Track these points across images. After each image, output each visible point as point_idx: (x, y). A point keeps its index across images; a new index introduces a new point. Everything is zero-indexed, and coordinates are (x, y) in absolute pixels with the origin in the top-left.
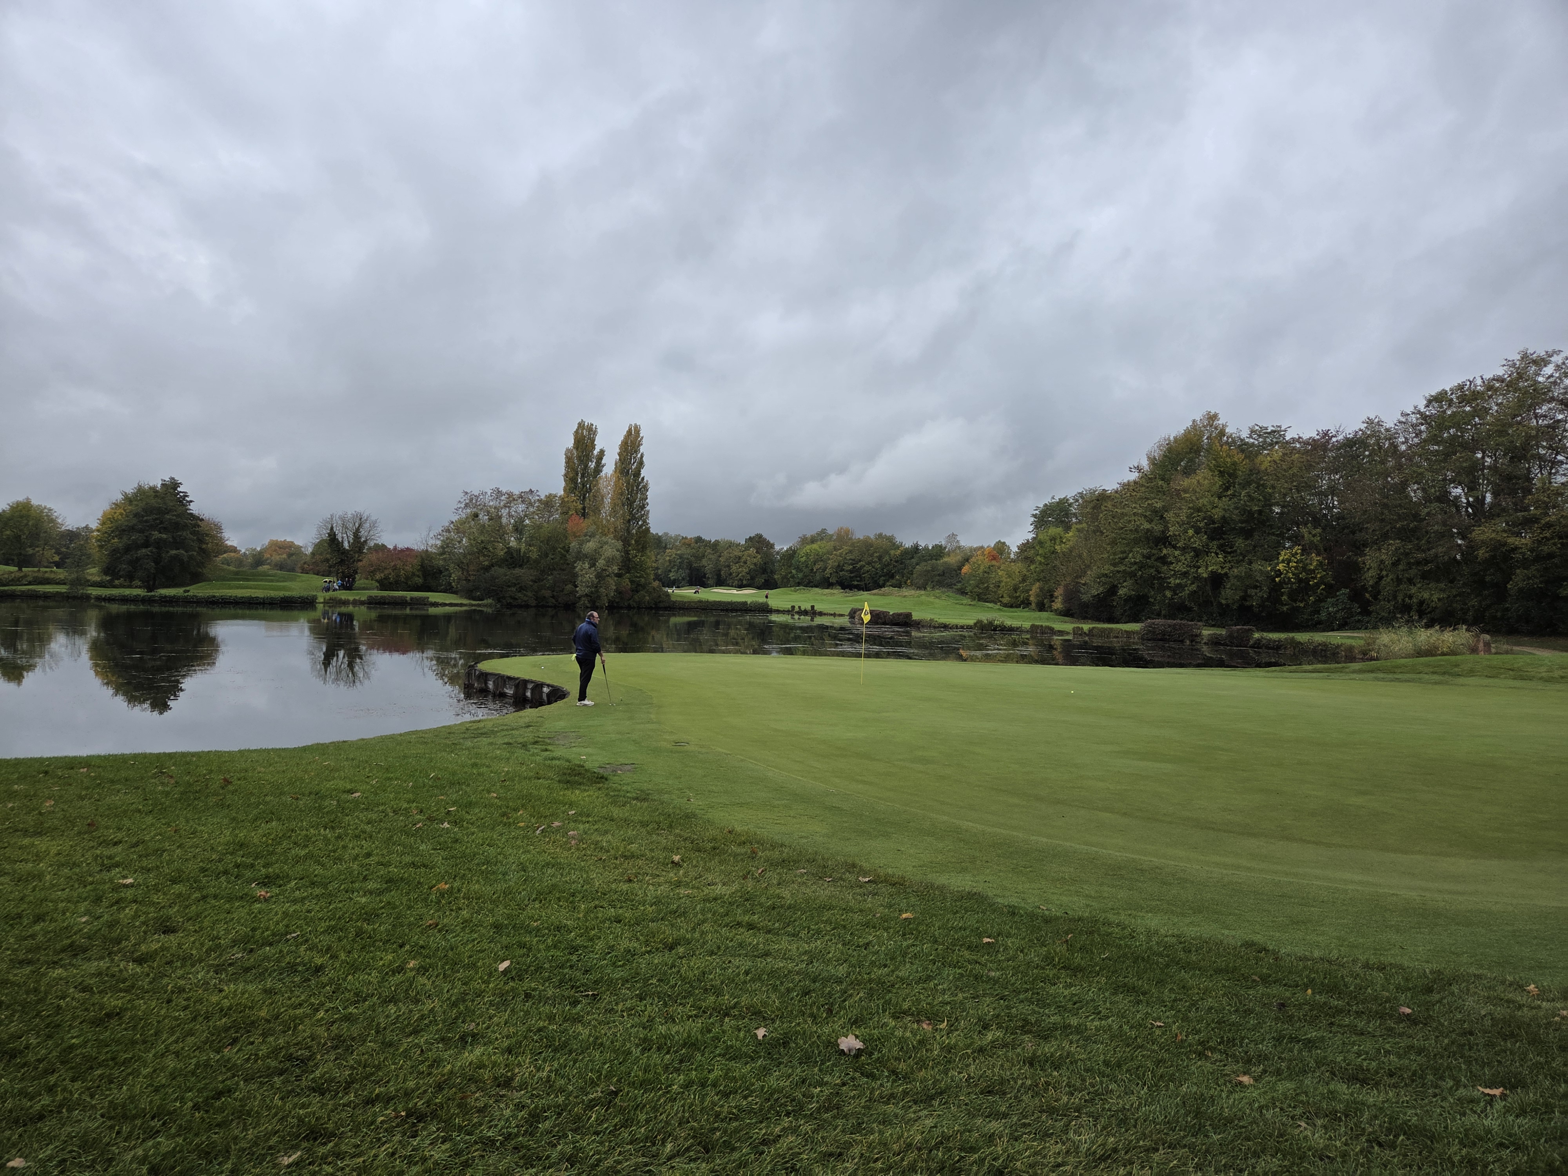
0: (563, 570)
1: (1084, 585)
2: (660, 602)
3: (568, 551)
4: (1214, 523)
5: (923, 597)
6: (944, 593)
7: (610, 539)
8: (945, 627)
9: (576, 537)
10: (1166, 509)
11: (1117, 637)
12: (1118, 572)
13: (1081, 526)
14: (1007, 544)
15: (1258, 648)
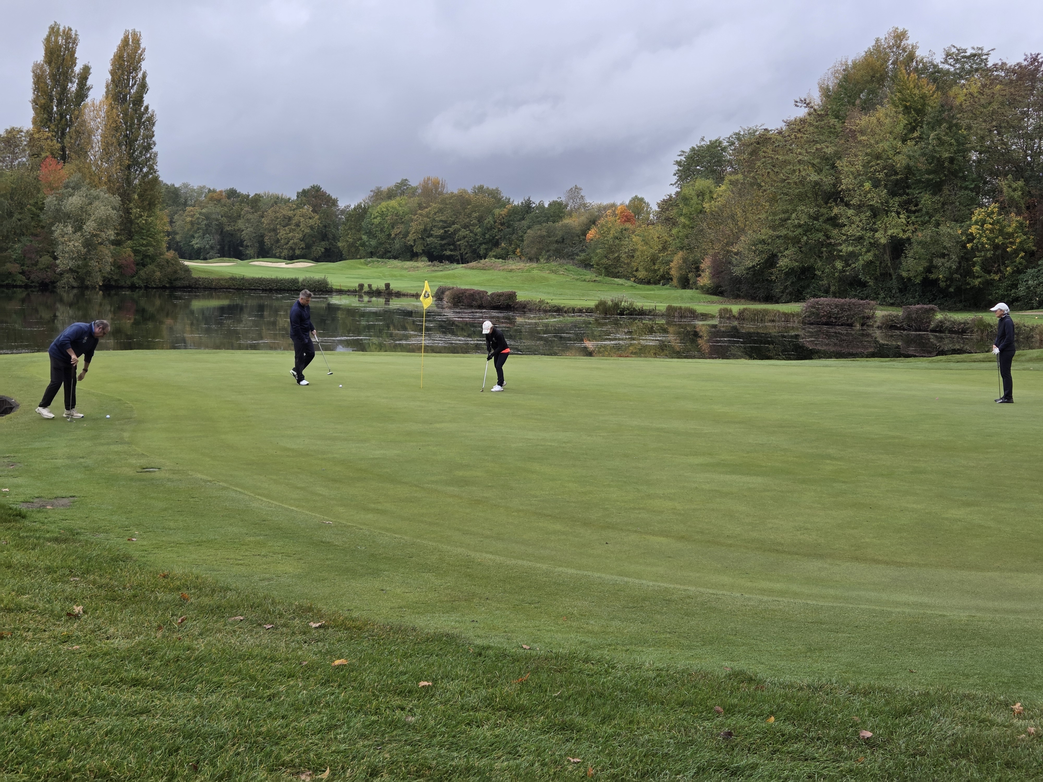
0: (36, 235)
1: (736, 254)
2: (176, 280)
3: (42, 209)
4: (896, 173)
5: (535, 272)
6: (561, 265)
7: (102, 192)
8: (558, 310)
9: (52, 189)
10: (838, 155)
11: (773, 321)
12: (778, 237)
13: (736, 177)
14: (646, 200)
15: (940, 332)
